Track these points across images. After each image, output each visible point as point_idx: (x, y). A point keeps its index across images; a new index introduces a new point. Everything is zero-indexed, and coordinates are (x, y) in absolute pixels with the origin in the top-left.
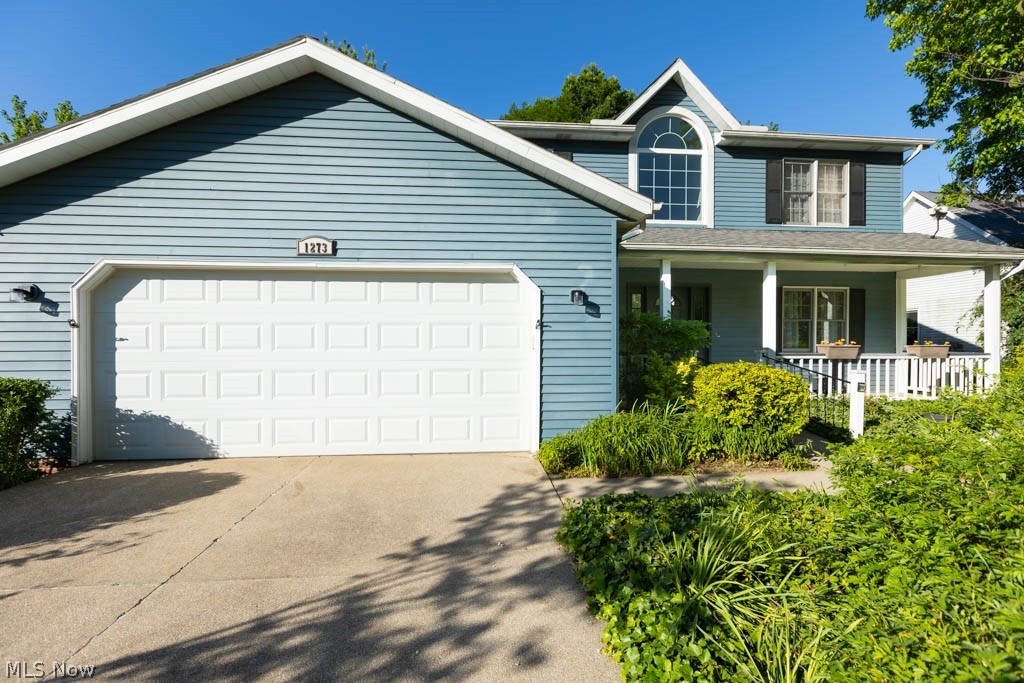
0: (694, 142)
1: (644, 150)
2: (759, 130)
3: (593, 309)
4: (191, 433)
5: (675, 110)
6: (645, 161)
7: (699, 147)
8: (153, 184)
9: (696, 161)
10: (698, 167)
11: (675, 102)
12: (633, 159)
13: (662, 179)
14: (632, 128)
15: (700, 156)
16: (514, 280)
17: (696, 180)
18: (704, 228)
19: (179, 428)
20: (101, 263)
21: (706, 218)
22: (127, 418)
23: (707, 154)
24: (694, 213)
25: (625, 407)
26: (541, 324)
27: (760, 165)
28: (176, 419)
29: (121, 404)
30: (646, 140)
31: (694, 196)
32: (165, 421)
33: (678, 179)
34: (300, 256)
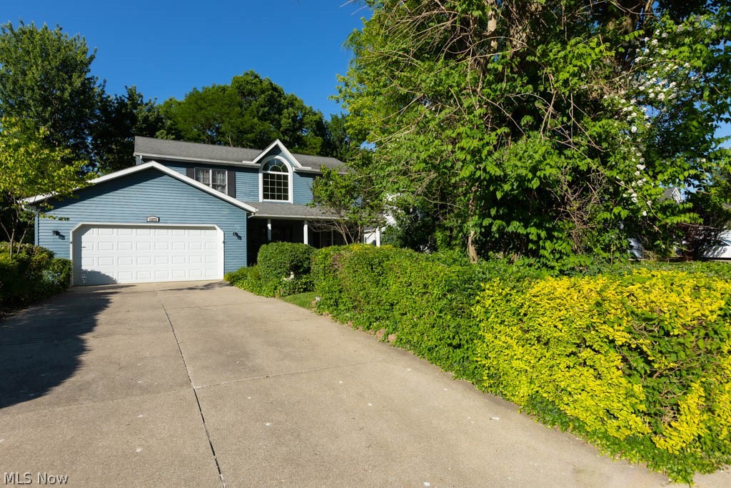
0: (285, 169)
1: (265, 172)
2: (308, 169)
3: (240, 238)
4: (108, 277)
5: (277, 157)
6: (265, 176)
7: (288, 172)
8: (98, 199)
9: (286, 177)
10: (287, 180)
11: (277, 154)
12: (261, 175)
13: (273, 183)
14: (259, 165)
15: (287, 176)
16: (215, 229)
17: (286, 184)
18: (289, 203)
19: (104, 275)
20: (81, 224)
21: (291, 200)
22: (86, 272)
23: (290, 175)
24: (286, 198)
25: (248, 265)
26: (224, 242)
27: (310, 180)
28: (103, 272)
29: (83, 268)
30: (266, 168)
31: (286, 191)
32: (100, 272)
33: (279, 184)
34: (148, 222)
